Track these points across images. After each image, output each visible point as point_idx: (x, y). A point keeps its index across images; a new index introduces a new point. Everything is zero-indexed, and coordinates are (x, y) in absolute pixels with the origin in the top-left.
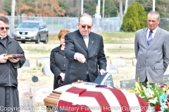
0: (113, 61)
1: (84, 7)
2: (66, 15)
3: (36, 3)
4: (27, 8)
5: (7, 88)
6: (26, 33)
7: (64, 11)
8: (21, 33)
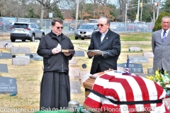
0: (145, 54)
1: (128, 14)
2: (115, 20)
3: (94, 12)
4: (88, 15)
5: (60, 73)
6: (85, 33)
7: (114, 18)
8: (81, 33)
